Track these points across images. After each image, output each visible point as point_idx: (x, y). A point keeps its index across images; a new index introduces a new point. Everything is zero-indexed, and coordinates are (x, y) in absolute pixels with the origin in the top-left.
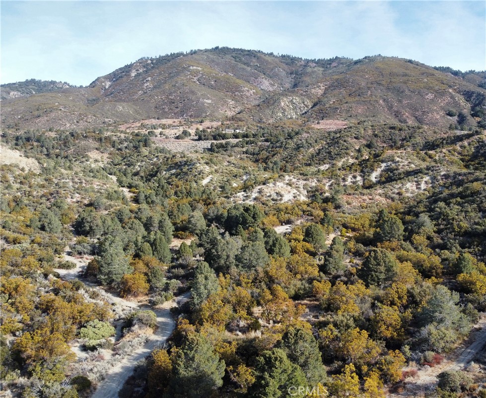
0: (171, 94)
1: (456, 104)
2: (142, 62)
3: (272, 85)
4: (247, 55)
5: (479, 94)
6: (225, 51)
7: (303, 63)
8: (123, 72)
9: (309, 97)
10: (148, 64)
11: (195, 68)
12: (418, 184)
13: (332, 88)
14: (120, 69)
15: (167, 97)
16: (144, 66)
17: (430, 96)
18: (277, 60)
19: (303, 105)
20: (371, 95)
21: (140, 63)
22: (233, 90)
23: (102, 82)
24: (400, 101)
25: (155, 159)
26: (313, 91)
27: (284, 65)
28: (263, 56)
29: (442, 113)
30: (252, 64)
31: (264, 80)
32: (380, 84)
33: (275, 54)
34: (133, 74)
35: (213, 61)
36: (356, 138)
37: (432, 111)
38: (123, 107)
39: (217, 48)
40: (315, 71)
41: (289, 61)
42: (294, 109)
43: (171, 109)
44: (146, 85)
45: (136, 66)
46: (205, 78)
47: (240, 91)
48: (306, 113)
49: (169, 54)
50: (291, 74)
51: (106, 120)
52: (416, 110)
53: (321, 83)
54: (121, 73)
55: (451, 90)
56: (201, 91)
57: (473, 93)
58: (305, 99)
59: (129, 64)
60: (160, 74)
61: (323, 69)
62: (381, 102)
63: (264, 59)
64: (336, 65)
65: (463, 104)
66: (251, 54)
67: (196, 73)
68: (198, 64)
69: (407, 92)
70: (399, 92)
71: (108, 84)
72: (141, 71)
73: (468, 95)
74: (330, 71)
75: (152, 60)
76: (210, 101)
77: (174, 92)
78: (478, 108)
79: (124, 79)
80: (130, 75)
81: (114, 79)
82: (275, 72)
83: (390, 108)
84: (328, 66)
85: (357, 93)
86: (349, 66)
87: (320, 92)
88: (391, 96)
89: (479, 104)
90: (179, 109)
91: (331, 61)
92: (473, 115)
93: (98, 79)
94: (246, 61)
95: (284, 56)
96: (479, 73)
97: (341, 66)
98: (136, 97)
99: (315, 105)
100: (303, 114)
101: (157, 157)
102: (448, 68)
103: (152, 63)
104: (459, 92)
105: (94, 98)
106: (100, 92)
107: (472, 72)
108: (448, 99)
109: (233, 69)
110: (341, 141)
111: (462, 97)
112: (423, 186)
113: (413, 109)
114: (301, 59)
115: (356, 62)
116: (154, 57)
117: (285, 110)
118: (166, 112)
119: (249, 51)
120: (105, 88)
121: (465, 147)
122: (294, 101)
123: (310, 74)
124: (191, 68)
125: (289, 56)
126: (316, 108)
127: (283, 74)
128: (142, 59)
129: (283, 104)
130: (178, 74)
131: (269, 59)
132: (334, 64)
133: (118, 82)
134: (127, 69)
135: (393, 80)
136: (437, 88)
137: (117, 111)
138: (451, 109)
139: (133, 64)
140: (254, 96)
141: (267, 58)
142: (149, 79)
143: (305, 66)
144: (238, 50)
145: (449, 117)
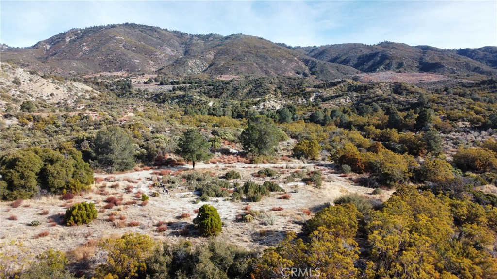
0: (108, 55)
1: (300, 67)
2: (74, 31)
3: (173, 51)
4: (150, 29)
5: (313, 61)
6: (133, 26)
7: (189, 37)
8: (59, 38)
9: (206, 60)
10: (78, 33)
11: (119, 37)
12: (345, 100)
13: (219, 55)
14: (56, 36)
15: (106, 57)
16: (75, 35)
17: (284, 62)
18: (170, 34)
19: (203, 65)
20: (248, 60)
21: (72, 32)
22: (150, 54)
23: (43, 45)
24: (267, 64)
25: (146, 96)
26: (207, 56)
27: (176, 37)
28: (161, 31)
29: (293, 72)
30: (154, 36)
31: (167, 47)
32: (251, 53)
33: (169, 29)
34: (68, 40)
35: (129, 33)
36: (271, 84)
37: (288, 71)
38: (77, 64)
39: (127, 24)
40: (199, 43)
41: (179, 35)
42: (198, 67)
43: (111, 66)
44: (84, 48)
45: (69, 34)
46: (128, 45)
47: (155, 55)
48: (206, 70)
49: (93, 26)
50: (182, 44)
51: (71, 72)
52: (277, 70)
53: (211, 51)
54: (58, 39)
55: (296, 58)
56: (130, 54)
57: (309, 60)
58: (204, 62)
59: (63, 32)
60: (92, 41)
61: (204, 42)
62: (255, 64)
63: (162, 33)
64: (212, 39)
65: (304, 67)
66: (152, 29)
67: (121, 41)
68: (120, 35)
69: (270, 59)
70: (265, 59)
71: (48, 47)
72: (73, 38)
73: (306, 62)
74: (209, 43)
75: (80, 30)
76: (138, 61)
77: (111, 54)
78: (313, 70)
79: (61, 43)
80: (65, 41)
81: (53, 43)
82: (171, 43)
83: (261, 68)
84: (207, 40)
85: (238, 58)
86: (221, 40)
87: (212, 57)
88: (260, 61)
89: (314, 67)
90: (117, 66)
91: (208, 36)
92: (312, 74)
93: (39, 43)
94: (150, 34)
95: (175, 31)
96: (303, 48)
97: (216, 40)
98: (78, 57)
99: (210, 66)
100: (204, 71)
101: (146, 94)
102: (284, 44)
103: (81, 33)
104: (300, 60)
105: (40, 57)
106: (43, 52)
107: (299, 47)
108: (295, 64)
109: (144, 39)
110: (262, 85)
111: (302, 63)
112: (348, 101)
113: (276, 69)
114: (187, 34)
115: (227, 38)
116: (82, 28)
117: (192, 68)
118: (108, 68)
119: (151, 27)
120: (46, 49)
121: (342, 87)
122: (197, 62)
123: (196, 45)
124: (116, 37)
125: (178, 32)
126: (213, 67)
127: (177, 44)
128: (73, 29)
129: (190, 64)
130: (107, 41)
131: (166, 33)
132: (211, 39)
133: (56, 45)
134: (62, 36)
135: (259, 51)
136: (287, 56)
137: (72, 66)
138: (298, 70)
139: (67, 32)
140: (164, 58)
141: (164, 32)
142: (85, 44)
143: (191, 39)
144: (142, 26)
145: (297, 75)
